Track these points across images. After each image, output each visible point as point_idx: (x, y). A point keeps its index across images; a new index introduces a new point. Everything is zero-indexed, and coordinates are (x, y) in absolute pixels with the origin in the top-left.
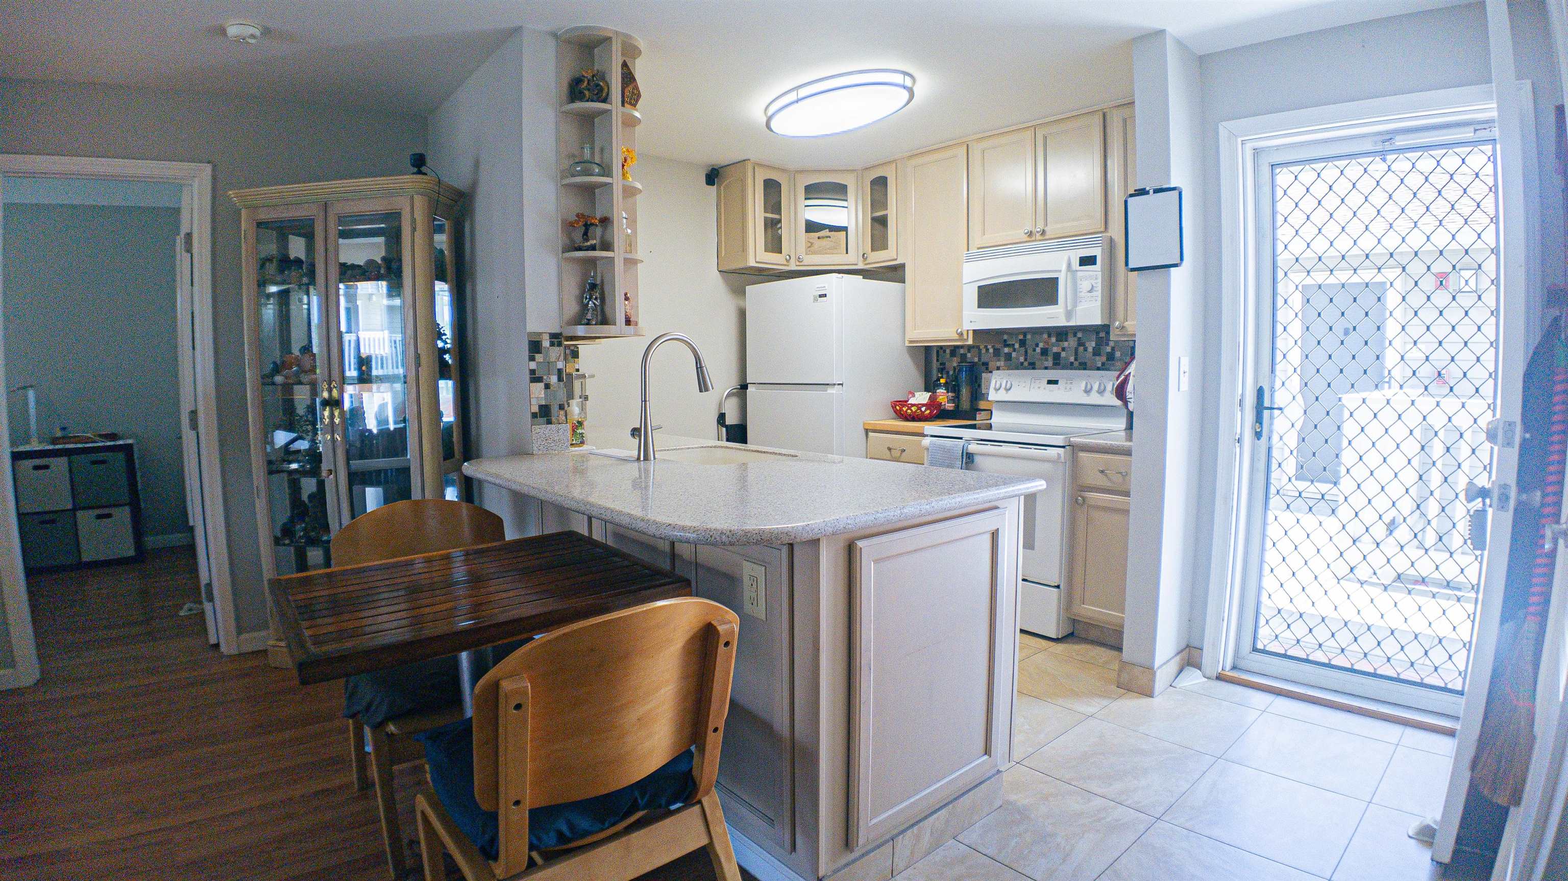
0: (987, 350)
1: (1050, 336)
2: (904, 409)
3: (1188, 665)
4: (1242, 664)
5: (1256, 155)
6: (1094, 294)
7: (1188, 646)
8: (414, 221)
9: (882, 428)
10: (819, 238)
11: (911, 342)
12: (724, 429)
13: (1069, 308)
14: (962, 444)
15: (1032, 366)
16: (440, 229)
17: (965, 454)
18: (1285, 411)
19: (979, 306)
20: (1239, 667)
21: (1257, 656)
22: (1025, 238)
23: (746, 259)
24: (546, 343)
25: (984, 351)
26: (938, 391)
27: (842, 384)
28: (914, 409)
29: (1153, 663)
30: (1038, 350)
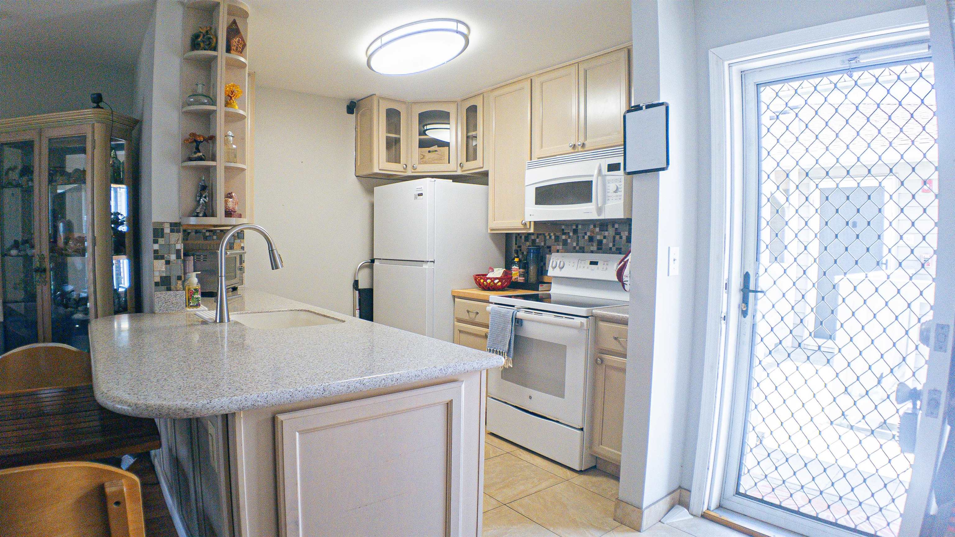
0: (550, 237)
1: (595, 226)
2: (482, 281)
3: (679, 504)
4: (727, 504)
5: (743, 76)
6: (618, 194)
7: (680, 487)
8: (94, 141)
9: (463, 296)
10: (429, 152)
11: (492, 230)
12: (357, 292)
13: (599, 206)
14: (512, 311)
15: (582, 250)
16: (120, 147)
17: (514, 319)
18: (767, 293)
19: (536, 204)
20: (724, 506)
21: (739, 499)
22: (570, 150)
23: (372, 167)
24: (167, 230)
25: (548, 237)
26: (513, 267)
27: (434, 262)
28: (489, 281)
29: (642, 505)
30: (586, 237)
